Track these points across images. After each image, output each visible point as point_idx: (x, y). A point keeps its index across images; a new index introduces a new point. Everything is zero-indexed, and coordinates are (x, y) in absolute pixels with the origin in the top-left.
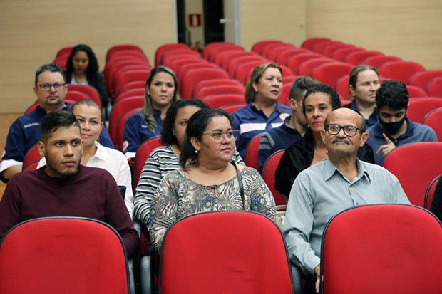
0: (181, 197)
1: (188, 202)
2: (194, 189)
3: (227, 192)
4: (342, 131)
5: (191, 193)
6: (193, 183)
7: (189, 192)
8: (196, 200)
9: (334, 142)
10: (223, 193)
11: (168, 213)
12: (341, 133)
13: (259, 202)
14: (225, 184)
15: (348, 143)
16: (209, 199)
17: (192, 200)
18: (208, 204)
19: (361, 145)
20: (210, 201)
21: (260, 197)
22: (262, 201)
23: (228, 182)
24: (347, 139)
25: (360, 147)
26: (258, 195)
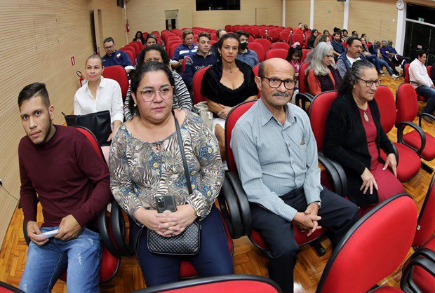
0: (129, 158)
1: (135, 165)
2: (140, 149)
3: (173, 148)
5: (138, 155)
6: (139, 142)
7: (136, 154)
8: (143, 163)
10: (168, 149)
11: (119, 175)
12: (283, 88)
13: (207, 152)
14: (169, 138)
15: (287, 96)
16: (156, 159)
17: (139, 163)
18: (156, 165)
20: (156, 161)
21: (208, 146)
22: (209, 150)
23: (172, 135)
24: (287, 93)
26: (205, 145)
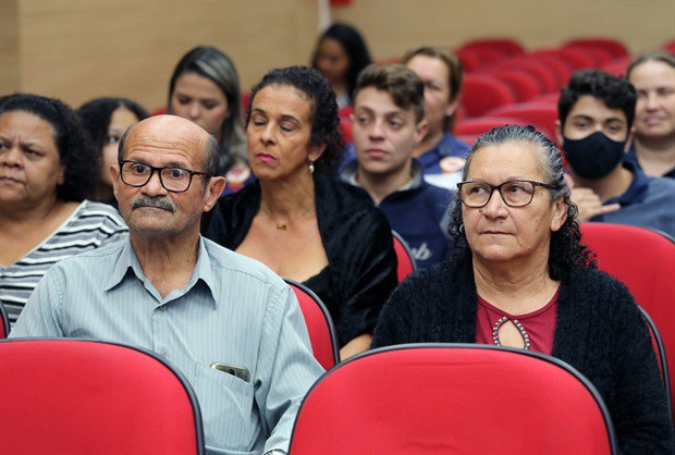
4: (155, 177)
9: (136, 207)
12: (154, 185)
15: (170, 210)
19: (207, 209)
24: (169, 200)
25: (204, 213)
